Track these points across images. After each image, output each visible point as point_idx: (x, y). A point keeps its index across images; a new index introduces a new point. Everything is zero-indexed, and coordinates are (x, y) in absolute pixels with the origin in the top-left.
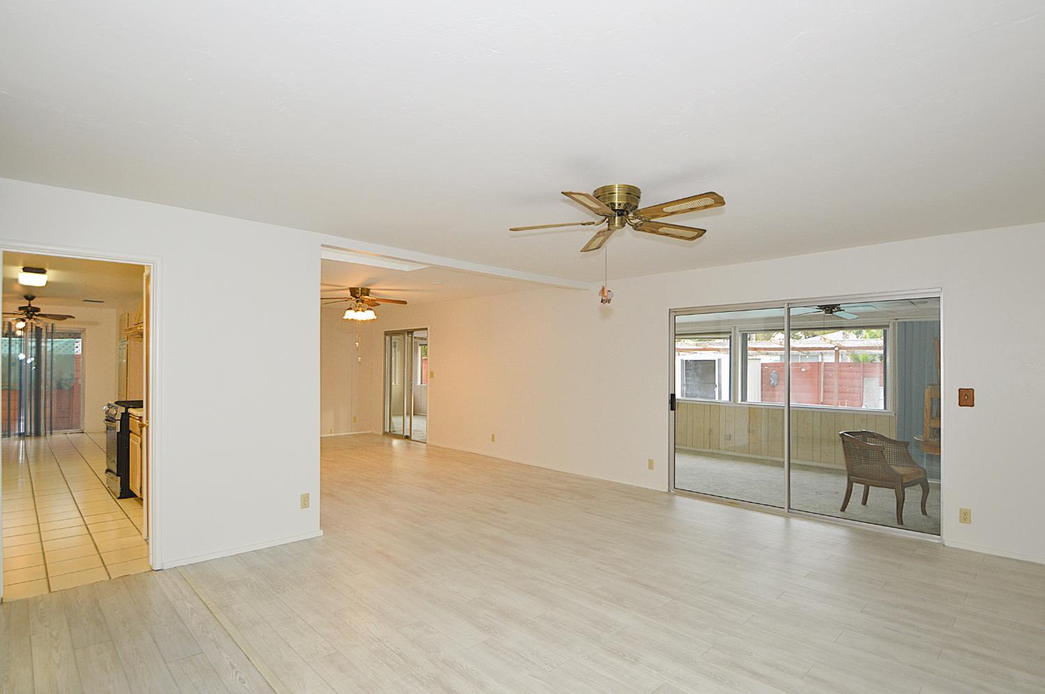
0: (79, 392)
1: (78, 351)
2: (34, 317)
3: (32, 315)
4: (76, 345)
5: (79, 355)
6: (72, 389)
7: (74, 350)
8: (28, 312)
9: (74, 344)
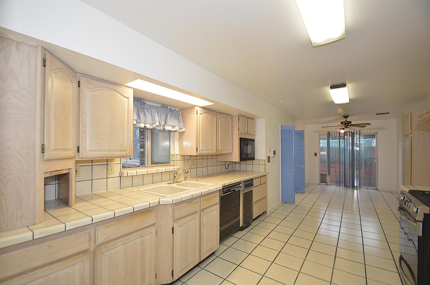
0: (375, 166)
1: (374, 145)
2: (349, 126)
3: (347, 126)
4: (373, 141)
5: (375, 147)
6: (371, 165)
7: (372, 144)
8: (345, 124)
9: (372, 141)
